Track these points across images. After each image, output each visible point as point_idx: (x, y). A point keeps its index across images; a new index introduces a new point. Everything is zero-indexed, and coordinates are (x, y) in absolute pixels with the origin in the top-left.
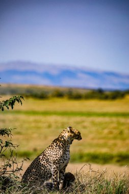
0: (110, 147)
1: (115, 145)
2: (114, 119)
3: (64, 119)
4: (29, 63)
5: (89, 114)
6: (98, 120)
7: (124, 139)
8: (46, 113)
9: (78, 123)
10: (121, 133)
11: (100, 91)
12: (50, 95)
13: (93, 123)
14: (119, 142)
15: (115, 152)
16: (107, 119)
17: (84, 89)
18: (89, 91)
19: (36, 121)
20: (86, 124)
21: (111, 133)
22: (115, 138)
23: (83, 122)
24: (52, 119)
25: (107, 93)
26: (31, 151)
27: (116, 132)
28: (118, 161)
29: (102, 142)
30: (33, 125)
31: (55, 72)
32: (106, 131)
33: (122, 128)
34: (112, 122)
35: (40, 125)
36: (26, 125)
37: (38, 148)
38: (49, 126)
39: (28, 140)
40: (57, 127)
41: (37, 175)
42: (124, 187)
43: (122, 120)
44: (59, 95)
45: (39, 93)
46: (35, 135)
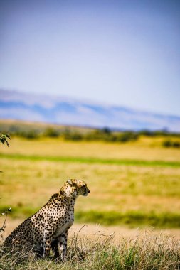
0: (117, 204)
1: (124, 201)
2: (123, 167)
3: (59, 166)
4: (14, 92)
5: (91, 161)
6: (103, 168)
7: (136, 194)
8: (35, 158)
9: (77, 171)
10: (132, 186)
11: (107, 131)
12: (41, 134)
13: (96, 172)
14: (129, 198)
15: (124, 211)
16: (114, 167)
17: (86, 127)
18: (93, 131)
19: (21, 168)
20: (86, 173)
21: (119, 185)
22: (124, 192)
23: (83, 170)
24: (42, 165)
25: (116, 134)
26: (15, 206)
27: (125, 184)
28: (128, 222)
29: (107, 196)
30: (18, 172)
31: (48, 105)
32: (112, 183)
33: (133, 179)
34: (121, 172)
35: (28, 173)
36: (9, 173)
37: (24, 202)
38: (39, 175)
39: (10, 192)
40: (49, 177)
41: (25, 238)
42: (136, 256)
43: (134, 169)
44: (53, 134)
45: (27, 131)
46: (20, 186)
